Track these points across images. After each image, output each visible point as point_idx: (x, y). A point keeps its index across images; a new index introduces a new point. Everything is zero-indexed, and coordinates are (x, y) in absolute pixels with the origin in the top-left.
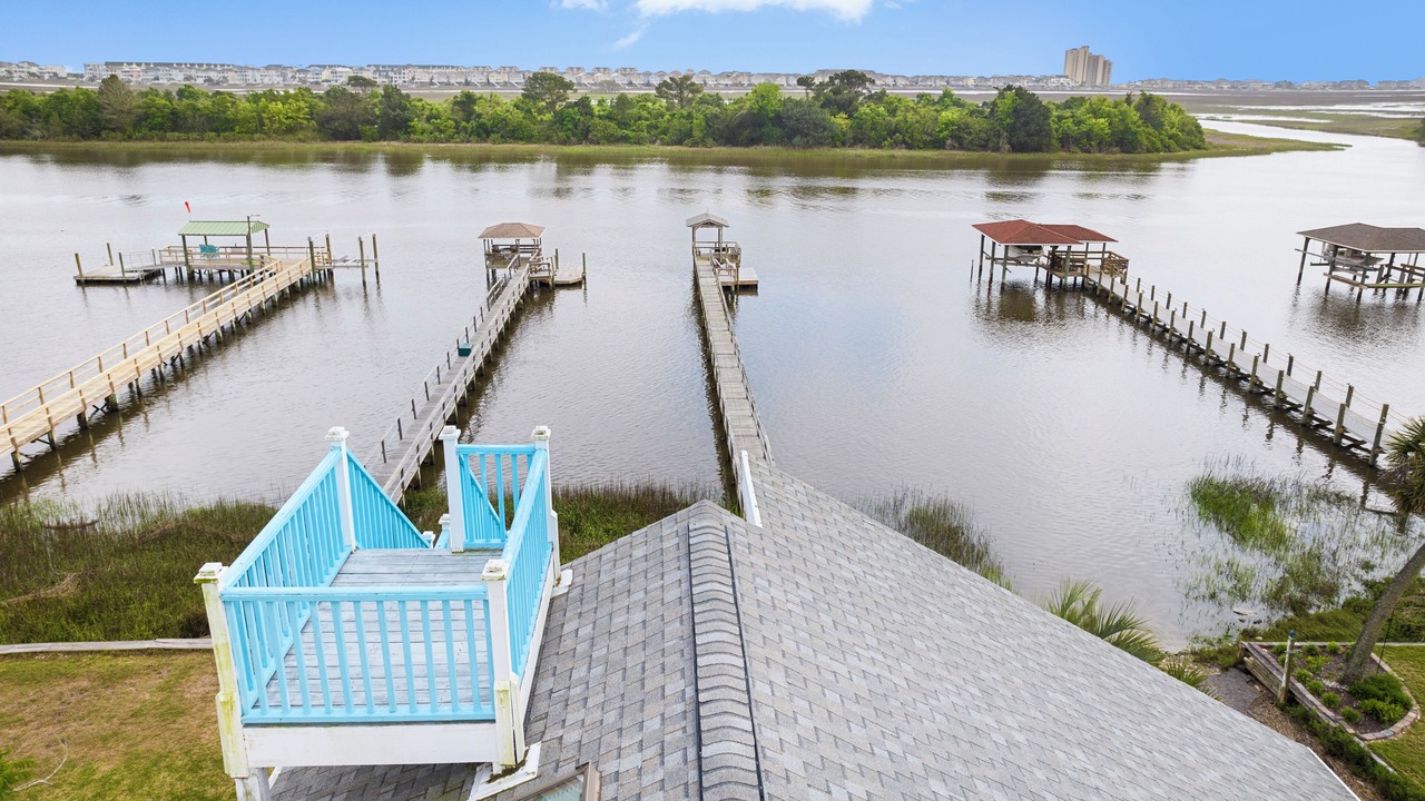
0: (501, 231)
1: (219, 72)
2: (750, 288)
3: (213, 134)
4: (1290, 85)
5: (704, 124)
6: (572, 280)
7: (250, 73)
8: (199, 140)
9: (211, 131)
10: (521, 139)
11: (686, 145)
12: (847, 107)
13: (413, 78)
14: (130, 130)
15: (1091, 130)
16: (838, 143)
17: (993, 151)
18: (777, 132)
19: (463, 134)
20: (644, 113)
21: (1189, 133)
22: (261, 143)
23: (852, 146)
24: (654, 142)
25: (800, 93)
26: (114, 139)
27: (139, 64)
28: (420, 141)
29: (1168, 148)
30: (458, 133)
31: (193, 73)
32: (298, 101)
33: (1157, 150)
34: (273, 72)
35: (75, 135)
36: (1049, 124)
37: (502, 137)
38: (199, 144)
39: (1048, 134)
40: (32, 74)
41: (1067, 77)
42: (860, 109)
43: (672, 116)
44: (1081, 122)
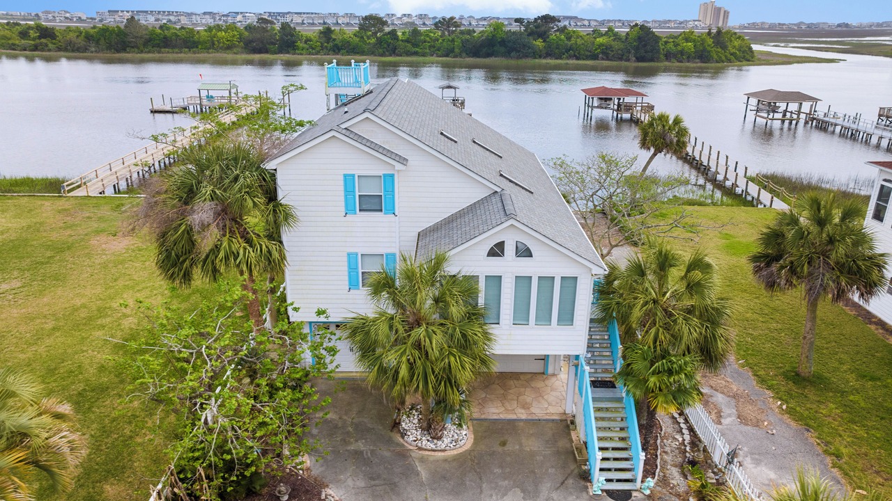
1: (176, 16)
3: (187, 50)
4: (846, 26)
5: (461, 45)
7: (194, 17)
8: (179, 53)
9: (186, 48)
10: (358, 53)
11: (451, 57)
12: (543, 35)
13: (292, 20)
14: (142, 48)
15: (683, 49)
16: (537, 56)
17: (626, 61)
18: (503, 49)
19: (325, 50)
20: (428, 39)
21: (743, 52)
22: (213, 54)
23: (545, 58)
24: (432, 55)
25: (515, 28)
26: (133, 52)
27: (128, 12)
28: (301, 54)
29: (730, 61)
30: (322, 49)
31: (160, 17)
32: (233, 31)
33: (723, 62)
34: (207, 16)
35: (113, 50)
36: (659, 46)
37: (347, 52)
38: (179, 55)
39: (658, 52)
40: (66, 18)
41: (700, 21)
42: (551, 37)
43: (443, 40)
44: (678, 45)
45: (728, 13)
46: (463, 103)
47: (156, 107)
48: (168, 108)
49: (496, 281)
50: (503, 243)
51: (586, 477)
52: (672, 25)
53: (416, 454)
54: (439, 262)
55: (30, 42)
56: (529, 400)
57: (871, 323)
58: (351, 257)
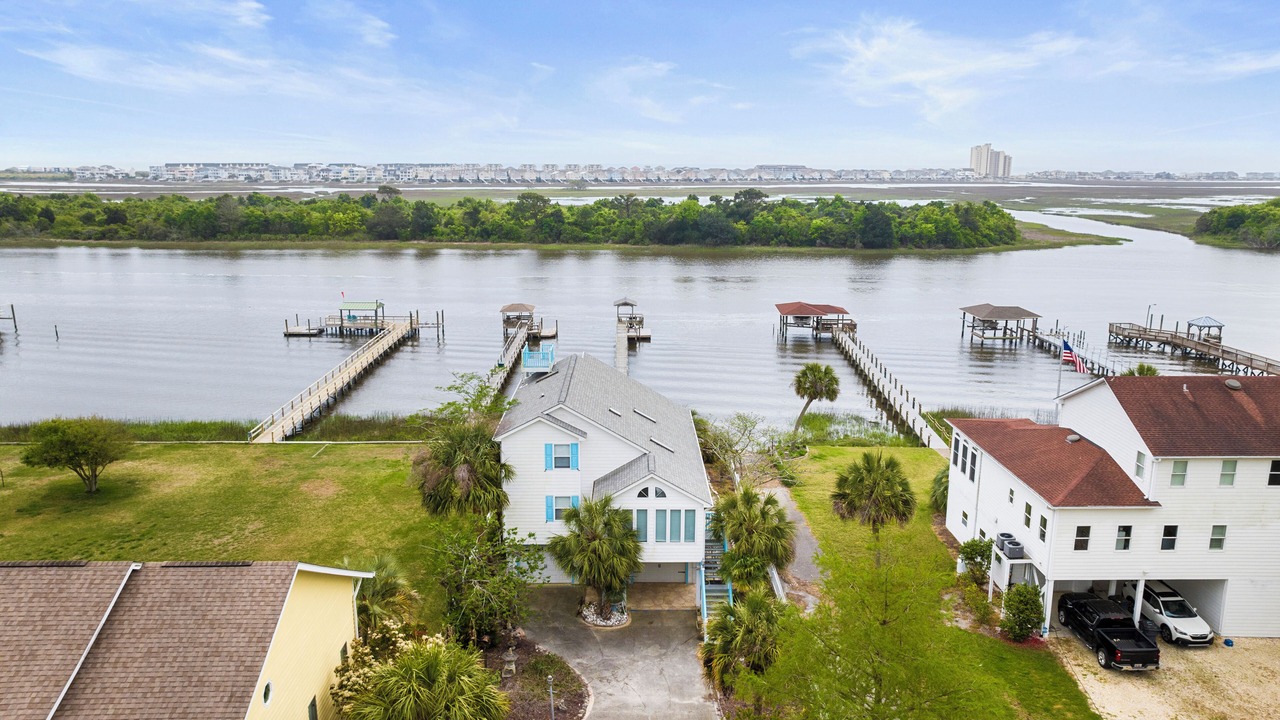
0: (512, 308)
1: (256, 171)
2: (647, 339)
3: (294, 235)
4: (1168, 176)
5: (643, 228)
6: (550, 334)
7: (282, 172)
8: (284, 240)
9: (293, 233)
10: (513, 239)
11: (630, 244)
12: (746, 216)
13: (417, 176)
14: (236, 233)
15: (922, 232)
16: (739, 243)
17: (851, 247)
18: (695, 234)
19: (471, 236)
20: (601, 220)
21: (1001, 233)
22: (329, 242)
23: (749, 244)
24: (607, 242)
26: (225, 239)
27: (192, 165)
28: (440, 241)
29: (982, 245)
30: (467, 235)
31: (236, 172)
32: (354, 212)
33: (974, 246)
34: (301, 172)
35: (199, 237)
36: (891, 229)
37: (499, 238)
39: (890, 235)
40: (109, 175)
41: (972, 170)
42: (756, 218)
43: (621, 222)
44: (916, 226)
45: (1010, 159)
46: (641, 322)
47: (293, 329)
48: (303, 329)
49: (643, 513)
50: (647, 489)
51: (701, 639)
52: (934, 176)
53: (593, 628)
54: (607, 501)
55: (96, 228)
56: (672, 599)
57: (952, 547)
58: (548, 499)
